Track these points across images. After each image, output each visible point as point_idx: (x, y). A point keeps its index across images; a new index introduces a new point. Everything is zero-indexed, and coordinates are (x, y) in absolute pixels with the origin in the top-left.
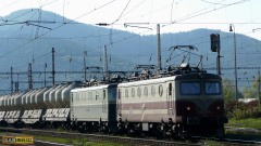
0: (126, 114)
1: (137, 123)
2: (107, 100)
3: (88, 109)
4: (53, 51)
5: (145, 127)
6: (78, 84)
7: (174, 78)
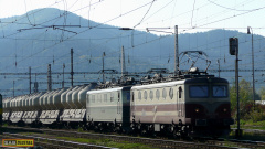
0: (138, 115)
1: (149, 124)
2: (121, 101)
3: (103, 110)
4: (72, 52)
5: (157, 128)
6: (94, 86)
7: (183, 81)
